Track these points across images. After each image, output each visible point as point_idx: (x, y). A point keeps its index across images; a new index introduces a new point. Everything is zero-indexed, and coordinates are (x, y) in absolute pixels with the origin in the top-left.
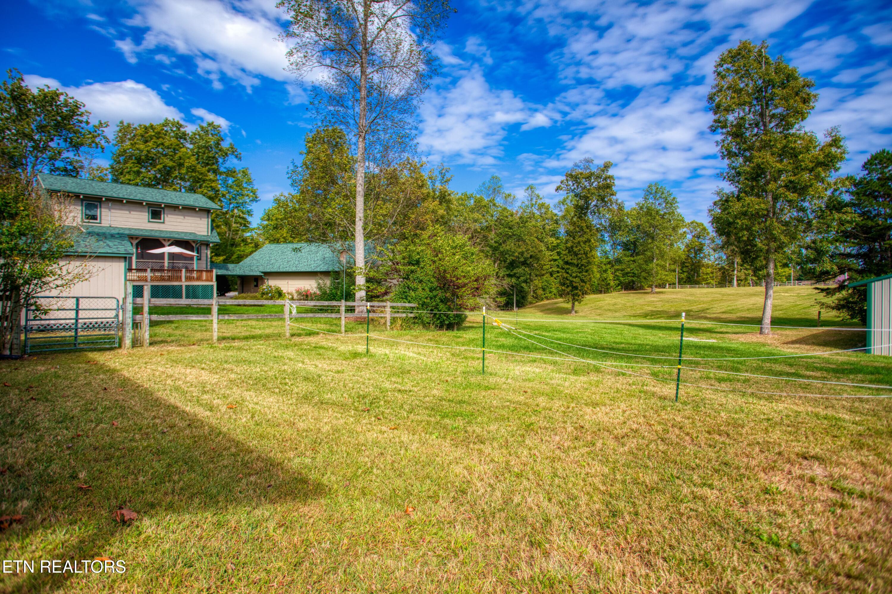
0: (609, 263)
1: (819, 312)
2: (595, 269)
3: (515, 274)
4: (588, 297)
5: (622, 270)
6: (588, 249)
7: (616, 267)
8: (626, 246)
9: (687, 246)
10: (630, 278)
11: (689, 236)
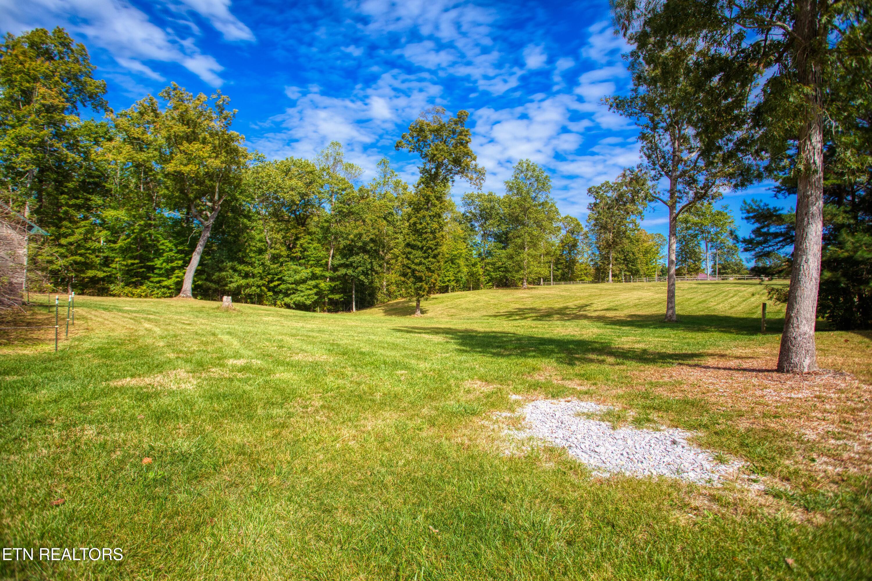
1: (764, 305)
3: (352, 263)
5: (492, 264)
9: (562, 242)
10: (501, 274)
11: (563, 232)
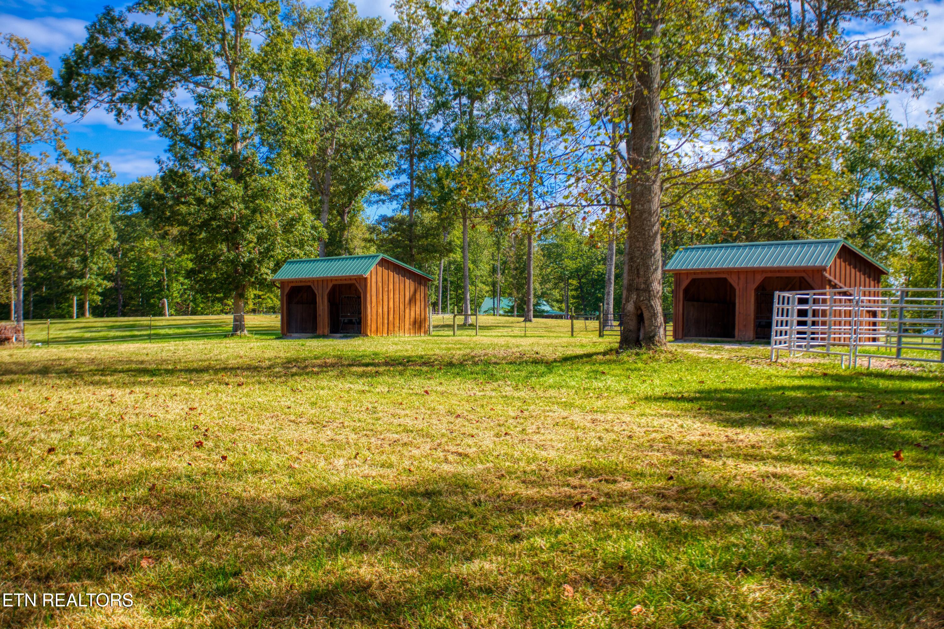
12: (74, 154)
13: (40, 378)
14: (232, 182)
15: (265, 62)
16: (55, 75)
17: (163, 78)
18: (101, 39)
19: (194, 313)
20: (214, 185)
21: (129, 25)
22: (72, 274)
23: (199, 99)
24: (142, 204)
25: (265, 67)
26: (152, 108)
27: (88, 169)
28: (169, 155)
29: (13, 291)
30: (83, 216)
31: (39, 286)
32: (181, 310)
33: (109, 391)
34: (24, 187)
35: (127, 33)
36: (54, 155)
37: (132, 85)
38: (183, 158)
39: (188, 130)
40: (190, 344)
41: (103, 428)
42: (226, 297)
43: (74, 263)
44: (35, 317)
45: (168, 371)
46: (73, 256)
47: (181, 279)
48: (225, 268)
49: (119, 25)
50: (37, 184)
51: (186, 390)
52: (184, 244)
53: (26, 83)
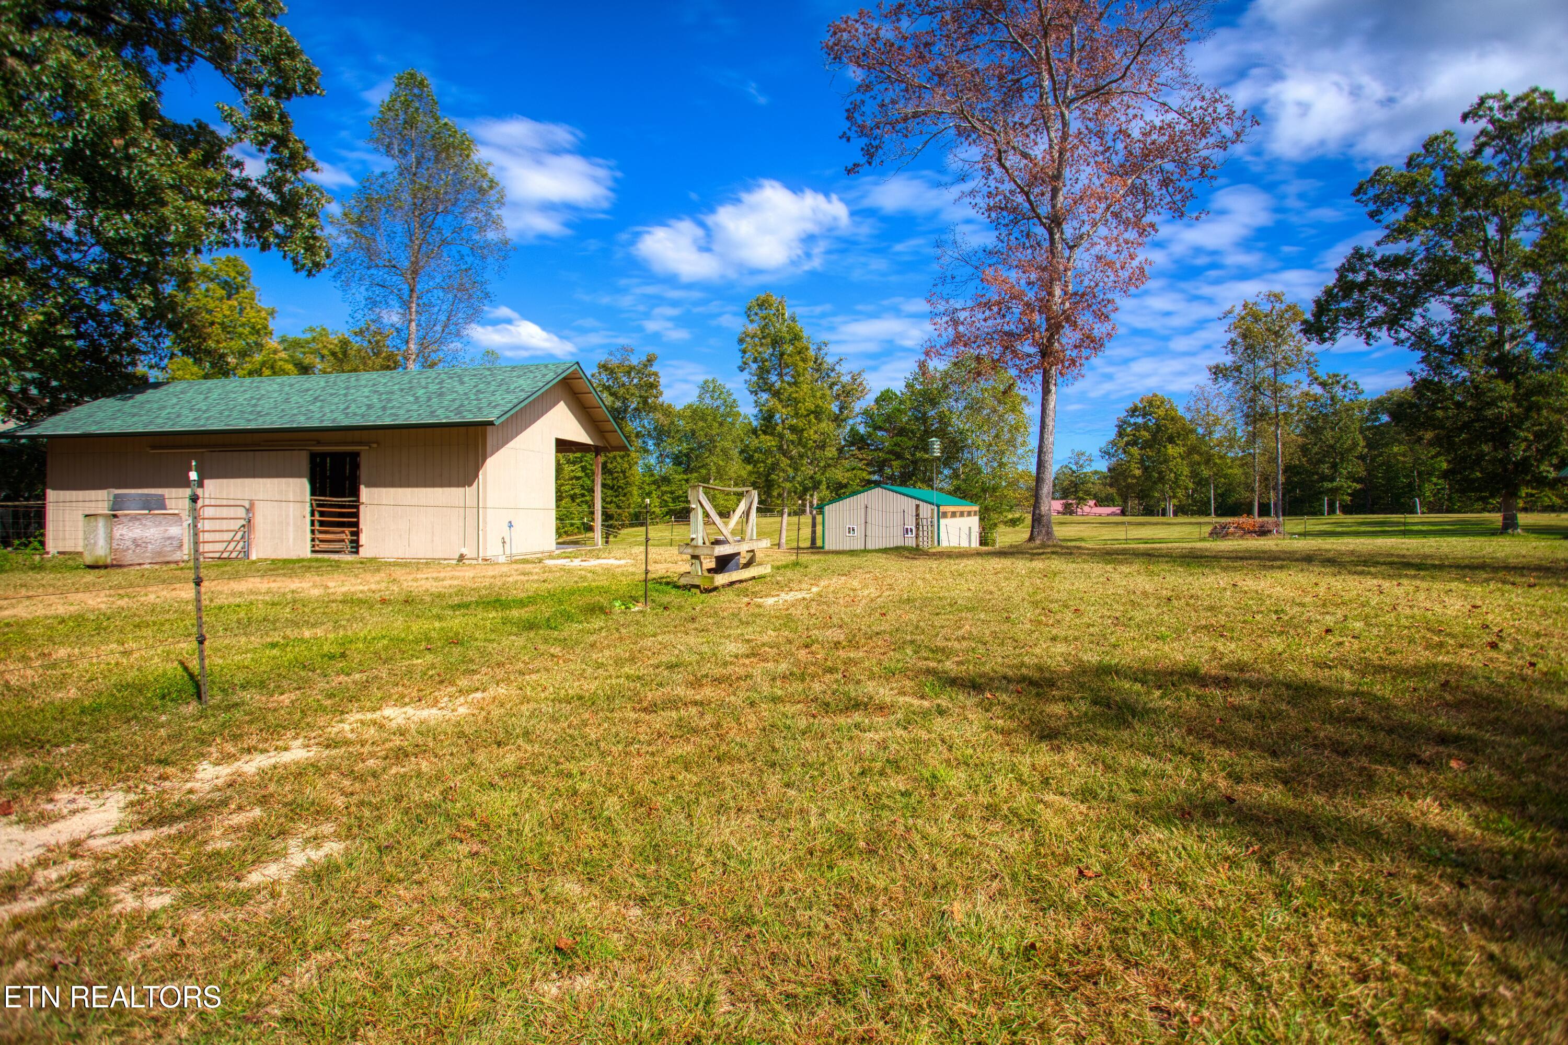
0: (654, 482)
2: (635, 491)
4: (625, 531)
6: (626, 465)
7: (664, 488)
8: (677, 460)
12: (1325, 378)
13: (1305, 565)
14: (1500, 382)
15: (1540, 256)
16: (1308, 316)
17: (1414, 297)
18: (1350, 276)
19: (1448, 511)
20: (1476, 388)
21: (1377, 257)
22: (1323, 478)
23: (1456, 308)
24: (1393, 415)
25: (1541, 261)
26: (1402, 326)
27: (1338, 391)
28: (1422, 366)
29: (1272, 493)
30: (1333, 429)
31: (1294, 489)
32: (1433, 508)
33: (1375, 582)
34: (1282, 409)
35: (1376, 265)
36: (1306, 381)
37: (1381, 310)
38: (1439, 366)
39: (1445, 339)
40: (1453, 540)
41: (1377, 616)
42: (1492, 496)
43: (1325, 469)
44: (1290, 514)
45: (1434, 567)
46: (1324, 462)
47: (1434, 480)
48: (1490, 468)
49: (1368, 260)
50: (1291, 406)
51: (1462, 586)
52: (1441, 446)
53: (1281, 327)
